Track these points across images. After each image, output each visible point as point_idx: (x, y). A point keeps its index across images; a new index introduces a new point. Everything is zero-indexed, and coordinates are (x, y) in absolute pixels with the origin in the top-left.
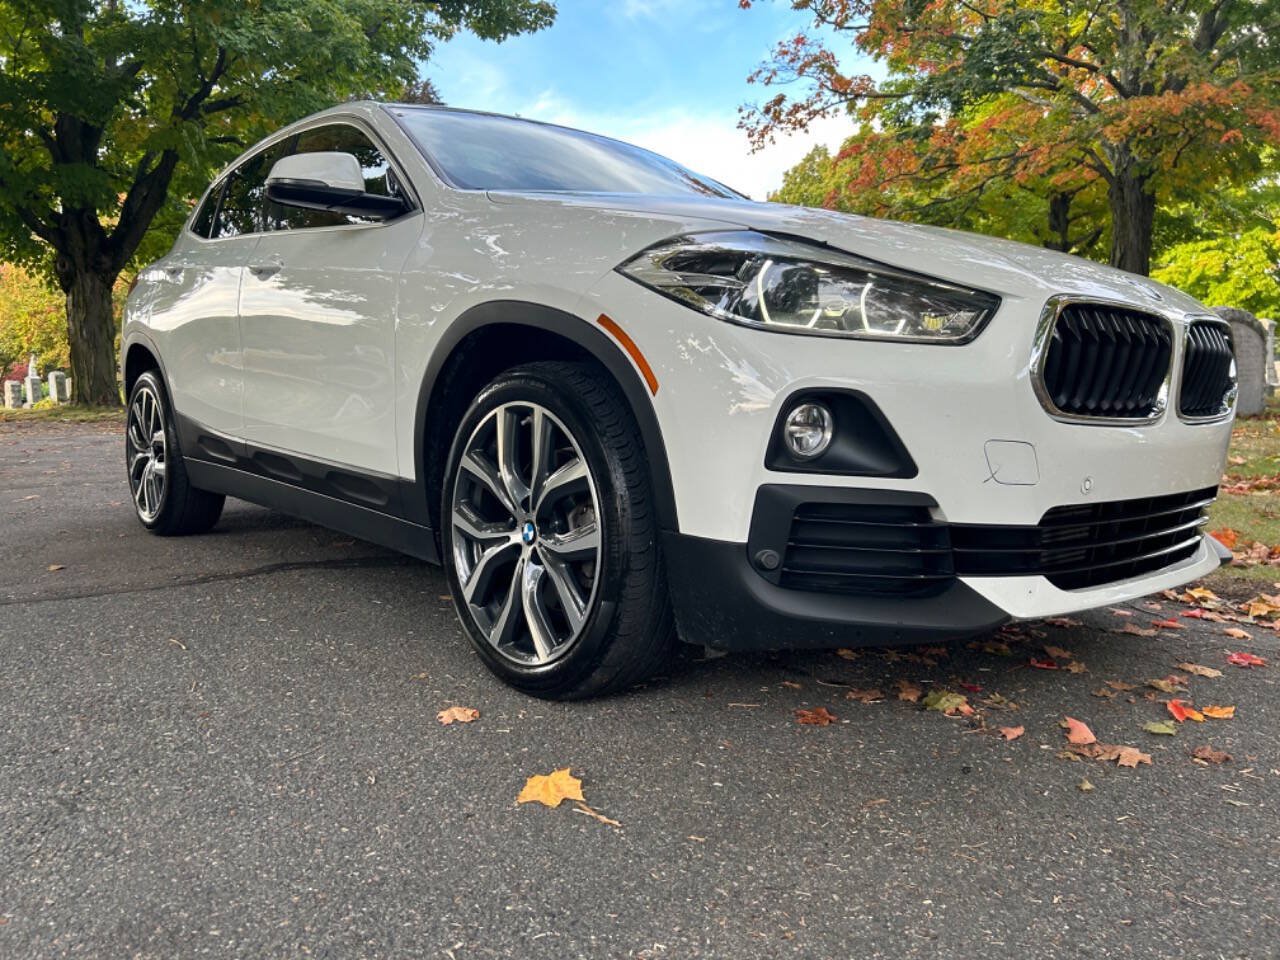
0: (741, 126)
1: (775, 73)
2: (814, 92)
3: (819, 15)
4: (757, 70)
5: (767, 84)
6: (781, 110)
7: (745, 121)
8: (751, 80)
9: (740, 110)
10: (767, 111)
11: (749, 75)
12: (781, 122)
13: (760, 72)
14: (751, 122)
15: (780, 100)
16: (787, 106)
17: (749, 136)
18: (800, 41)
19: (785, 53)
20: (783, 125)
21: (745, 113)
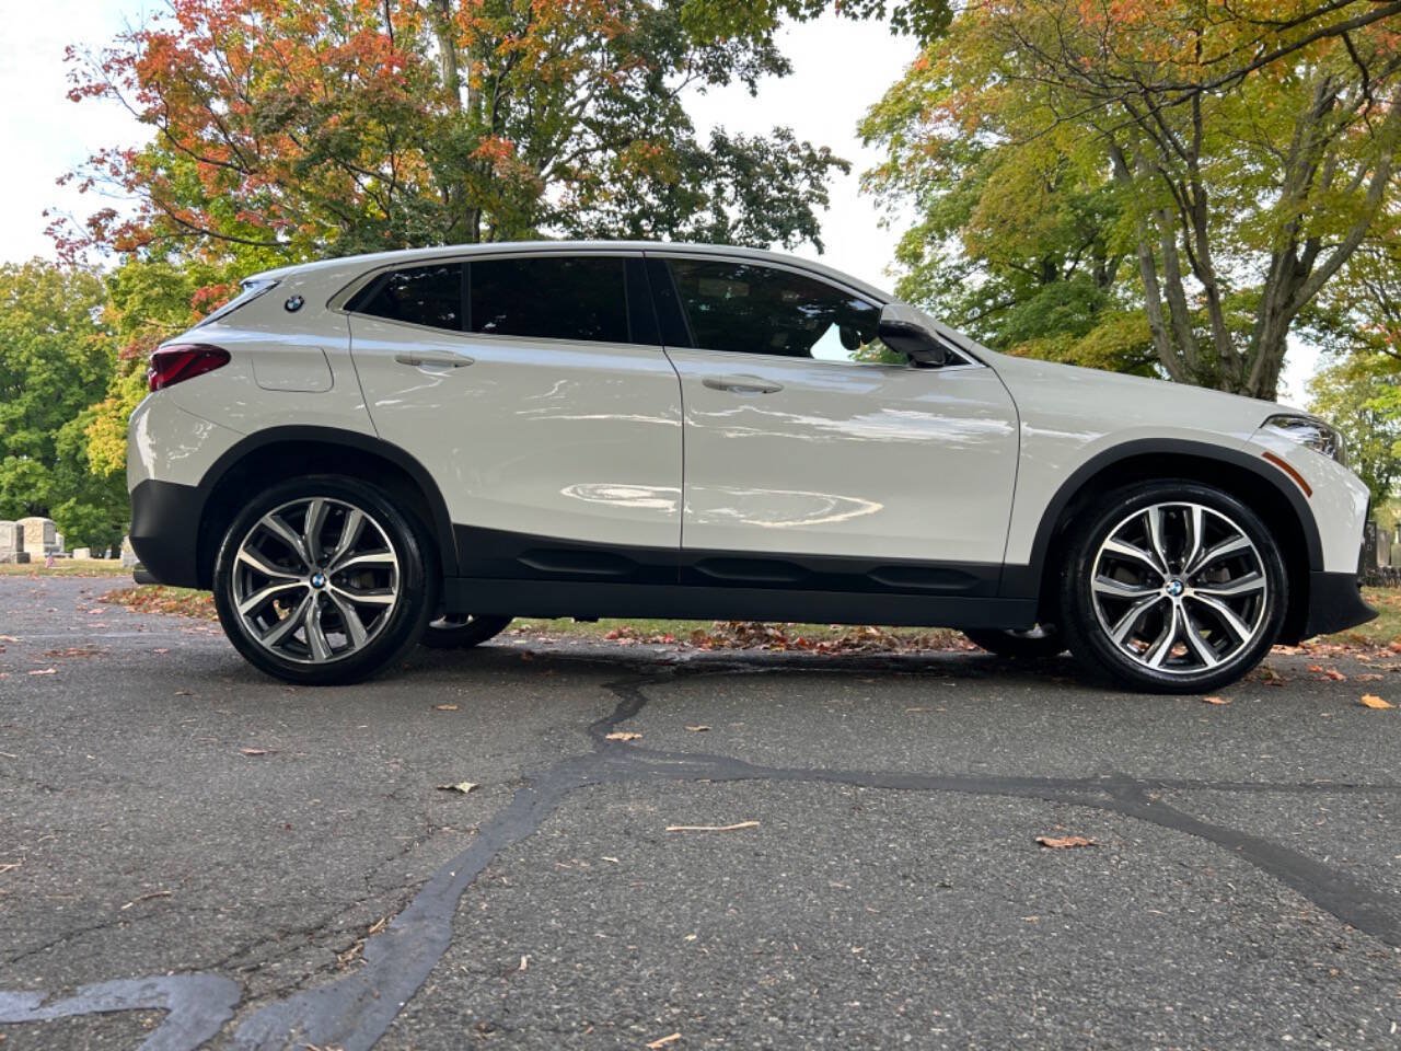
0: (49, 232)
1: (91, 181)
2: (140, 213)
4: (67, 172)
5: (82, 191)
6: (107, 226)
7: (55, 228)
8: (61, 182)
9: (45, 214)
10: (94, 223)
12: (103, 239)
13: (71, 175)
14: (61, 232)
15: (111, 214)
16: (116, 223)
17: (57, 247)
19: (102, 161)
20: (103, 244)
21: (53, 217)
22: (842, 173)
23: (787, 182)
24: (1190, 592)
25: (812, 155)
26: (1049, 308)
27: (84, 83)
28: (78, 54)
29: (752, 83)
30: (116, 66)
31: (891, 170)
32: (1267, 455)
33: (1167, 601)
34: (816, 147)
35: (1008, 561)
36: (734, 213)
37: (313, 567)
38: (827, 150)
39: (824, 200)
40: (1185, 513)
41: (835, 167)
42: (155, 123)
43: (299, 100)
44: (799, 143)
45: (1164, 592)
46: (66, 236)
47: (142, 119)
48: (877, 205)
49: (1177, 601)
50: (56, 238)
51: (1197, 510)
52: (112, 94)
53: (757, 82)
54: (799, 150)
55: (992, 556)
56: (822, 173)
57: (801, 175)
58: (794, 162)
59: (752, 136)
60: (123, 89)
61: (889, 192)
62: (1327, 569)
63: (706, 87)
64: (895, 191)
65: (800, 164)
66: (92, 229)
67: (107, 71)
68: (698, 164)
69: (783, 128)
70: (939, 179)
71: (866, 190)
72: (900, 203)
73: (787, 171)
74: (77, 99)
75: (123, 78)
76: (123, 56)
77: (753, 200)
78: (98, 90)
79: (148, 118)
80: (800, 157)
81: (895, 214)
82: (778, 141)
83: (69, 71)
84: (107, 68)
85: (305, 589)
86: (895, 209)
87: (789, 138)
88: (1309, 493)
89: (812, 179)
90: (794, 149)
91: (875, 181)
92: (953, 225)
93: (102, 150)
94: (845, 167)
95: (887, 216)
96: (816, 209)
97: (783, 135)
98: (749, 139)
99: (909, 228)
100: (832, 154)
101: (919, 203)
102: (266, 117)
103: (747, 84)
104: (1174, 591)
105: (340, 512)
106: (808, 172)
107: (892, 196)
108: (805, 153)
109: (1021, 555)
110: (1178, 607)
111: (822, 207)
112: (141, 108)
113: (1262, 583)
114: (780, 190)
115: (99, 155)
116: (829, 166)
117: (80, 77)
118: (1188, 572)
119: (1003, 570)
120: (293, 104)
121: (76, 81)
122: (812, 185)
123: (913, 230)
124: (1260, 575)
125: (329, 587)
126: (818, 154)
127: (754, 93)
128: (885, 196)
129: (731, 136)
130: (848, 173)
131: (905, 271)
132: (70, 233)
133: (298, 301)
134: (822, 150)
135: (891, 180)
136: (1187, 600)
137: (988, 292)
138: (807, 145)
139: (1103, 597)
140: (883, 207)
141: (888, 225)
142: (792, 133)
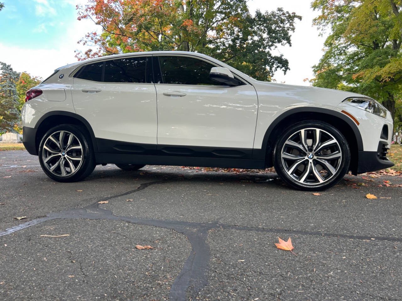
0: (76, 56)
1: (86, 42)
2: (99, 50)
3: (104, 28)
4: (80, 40)
5: (84, 45)
6: (90, 54)
7: (78, 55)
8: (78, 43)
9: (75, 52)
10: (86, 53)
11: (78, 41)
12: (89, 57)
13: (81, 41)
14: (79, 56)
15: (90, 51)
16: (92, 53)
17: (78, 60)
18: (95, 34)
19: (89, 36)
21: (77, 53)
22: (299, 20)
23: (282, 25)
24: (315, 157)
25: (289, 15)
26: (375, 58)
27: (82, 15)
28: (80, 7)
30: (89, 10)
31: (323, 17)
32: (343, 111)
33: (308, 161)
34: (291, 13)
35: (254, 148)
37: (62, 150)
39: (293, 29)
40: (314, 132)
41: (297, 18)
42: (100, 24)
43: (134, 14)
44: (285, 12)
45: (306, 158)
46: (80, 57)
47: (97, 24)
48: (318, 29)
49: (311, 161)
50: (78, 58)
51: (318, 131)
52: (88, 17)
54: (285, 14)
55: (249, 146)
56: (293, 21)
57: (287, 22)
58: (284, 18)
59: (271, 11)
60: (91, 16)
61: (322, 24)
62: (365, 150)
64: (324, 24)
65: (286, 18)
66: (86, 55)
67: (87, 11)
68: (251, 21)
69: (280, 8)
70: (339, 18)
71: (315, 24)
72: (326, 28)
73: (282, 21)
74: (80, 20)
75: (91, 13)
76: (90, 7)
77: (270, 32)
78: (85, 17)
79: (98, 23)
81: (325, 31)
82: (278, 12)
83: (78, 12)
84: (87, 10)
85: (60, 156)
86: (324, 30)
87: (282, 11)
88: (358, 124)
89: (290, 23)
90: (284, 14)
91: (317, 21)
92: (341, 33)
93: (88, 33)
94: (300, 18)
95: (322, 32)
96: (290, 33)
97: (280, 10)
98: (270, 12)
99: (328, 36)
100: (296, 15)
101: (333, 27)
102: (125, 20)
104: (310, 157)
105: (68, 135)
106: (289, 21)
107: (323, 26)
108: (287, 15)
109: (259, 146)
110: (311, 163)
111: (292, 31)
112: (96, 21)
113: (340, 155)
114: (280, 27)
115: (88, 35)
116: (295, 18)
117: (81, 13)
118: (315, 151)
119: (253, 151)
120: (132, 16)
121: (80, 15)
122: (290, 25)
123: (330, 36)
124: (339, 152)
125: (66, 156)
126: (291, 15)
128: (321, 26)
129: (263, 13)
130: (301, 20)
131: (327, 49)
132: (81, 56)
133: (62, 75)
134: (293, 13)
135: (323, 21)
136: (314, 161)
137: (356, 54)
138: (288, 12)
139: (285, 160)
140: (321, 29)
141: (322, 35)
142: (283, 9)
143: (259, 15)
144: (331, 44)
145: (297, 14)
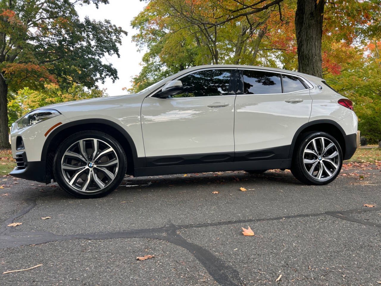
22: (125, 35)
23: (109, 36)
25: (116, 29)
29: (97, 5)
31: (140, 36)
34: (117, 26)
36: (93, 43)
38: (120, 28)
39: (120, 42)
41: (123, 33)
44: (112, 25)
48: (137, 45)
53: (98, 4)
54: (112, 27)
56: (119, 34)
57: (113, 34)
58: (111, 30)
59: (98, 21)
63: (83, 4)
64: (142, 42)
65: (113, 31)
68: (80, 27)
69: (107, 19)
70: (154, 40)
71: (134, 41)
72: (143, 46)
73: (109, 33)
77: (99, 40)
80: (113, 29)
81: (142, 48)
82: (106, 23)
87: (109, 23)
89: (117, 36)
90: (111, 26)
91: (136, 38)
92: (157, 53)
94: (126, 33)
95: (140, 49)
96: (117, 44)
97: (107, 22)
101: (148, 46)
103: (95, 5)
106: (115, 34)
107: (141, 43)
108: (114, 28)
114: (107, 37)
116: (121, 33)
122: (117, 37)
123: (147, 53)
126: (118, 29)
127: (97, 8)
128: (139, 43)
129: (91, 20)
130: (127, 35)
131: (144, 64)
135: (141, 39)
137: (167, 72)
138: (115, 26)
140: (139, 46)
141: (140, 51)
142: (110, 22)
143: (88, 22)
144: (147, 61)
145: (123, 29)
